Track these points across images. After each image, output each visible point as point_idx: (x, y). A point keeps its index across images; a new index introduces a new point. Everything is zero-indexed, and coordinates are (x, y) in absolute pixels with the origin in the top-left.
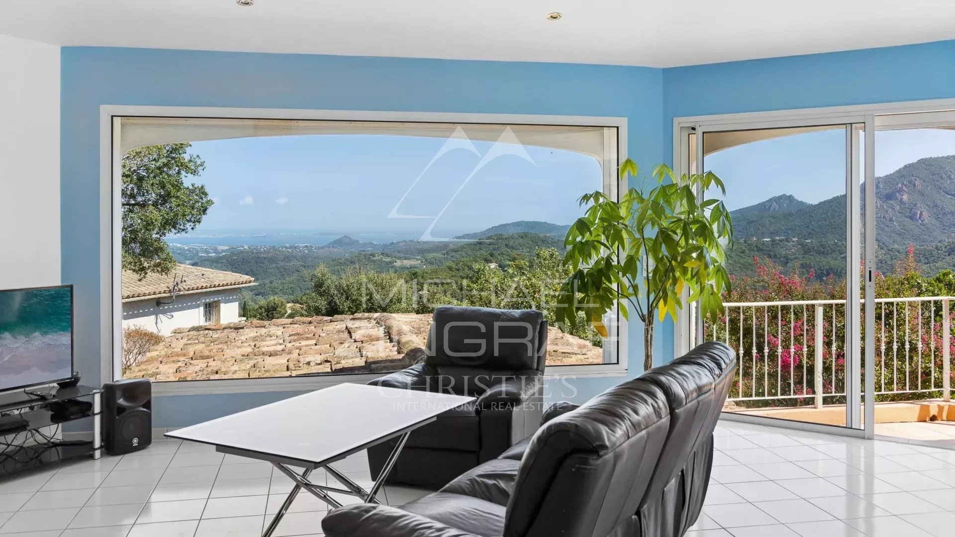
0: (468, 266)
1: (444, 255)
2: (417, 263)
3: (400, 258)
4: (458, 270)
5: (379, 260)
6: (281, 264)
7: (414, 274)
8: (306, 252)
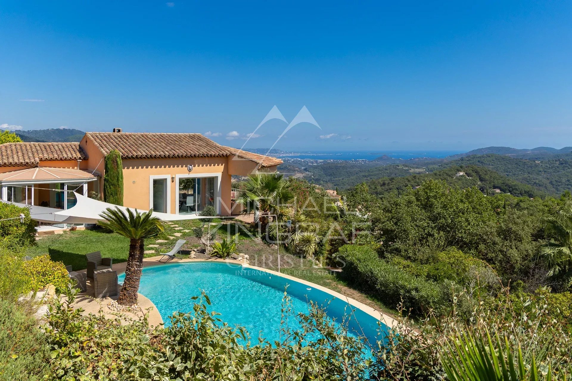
0: (446, 173)
1: (440, 166)
2: (423, 170)
3: (413, 168)
4: (440, 175)
5: (401, 169)
6: (349, 169)
7: (414, 177)
8: (363, 163)
